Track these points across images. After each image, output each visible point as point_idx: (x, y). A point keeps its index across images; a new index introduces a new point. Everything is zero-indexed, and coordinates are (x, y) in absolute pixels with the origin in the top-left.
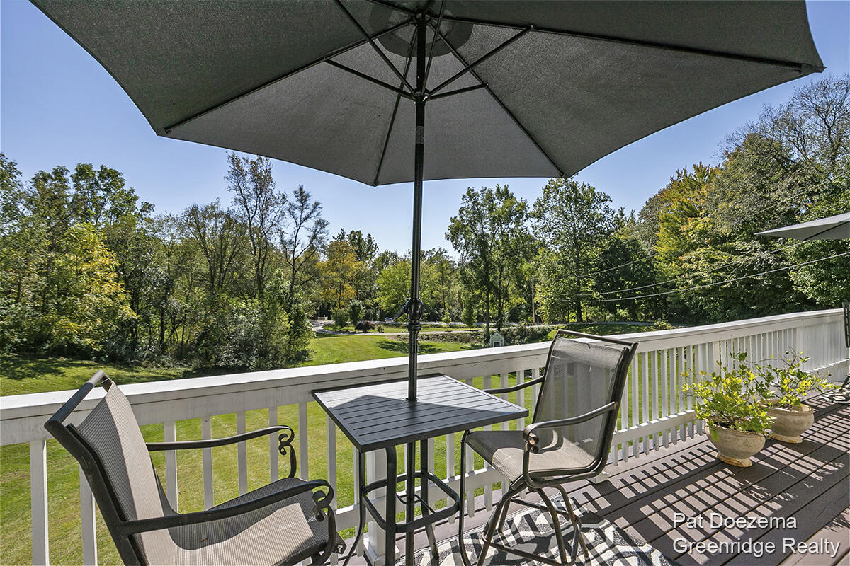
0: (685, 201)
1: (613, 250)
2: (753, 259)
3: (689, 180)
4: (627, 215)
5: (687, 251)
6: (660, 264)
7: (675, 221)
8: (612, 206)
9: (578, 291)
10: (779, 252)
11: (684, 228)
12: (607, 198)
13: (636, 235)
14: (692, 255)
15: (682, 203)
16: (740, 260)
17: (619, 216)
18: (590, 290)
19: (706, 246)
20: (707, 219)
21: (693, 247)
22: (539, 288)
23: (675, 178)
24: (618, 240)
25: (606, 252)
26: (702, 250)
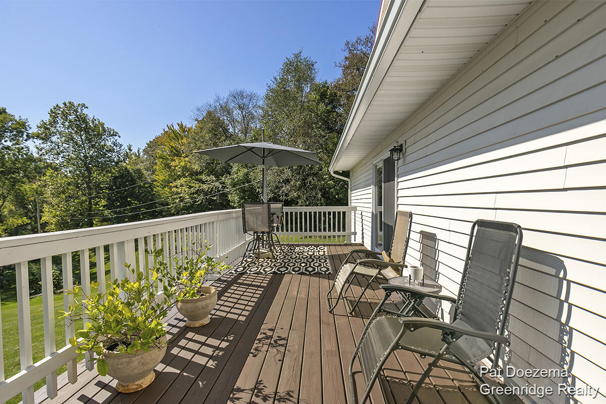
0: (173, 145)
1: (121, 176)
2: (211, 186)
3: (174, 131)
4: (135, 150)
5: (175, 180)
6: (159, 188)
7: (167, 159)
8: (120, 141)
9: (90, 209)
10: (224, 183)
11: (173, 164)
12: (115, 134)
13: (140, 166)
14: (178, 182)
15: (172, 147)
16: (205, 187)
17: (128, 151)
18: (101, 208)
19: (187, 177)
20: (187, 159)
21: (179, 177)
22: (46, 208)
23: (167, 129)
24: (126, 168)
25: (116, 178)
26: (184, 180)
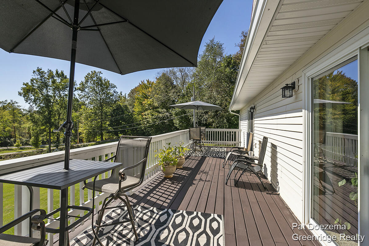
0: (144, 92)
1: (117, 109)
2: (164, 115)
3: (144, 84)
4: (123, 94)
5: (145, 111)
6: (136, 116)
7: (141, 99)
8: (117, 90)
9: (102, 126)
10: (171, 113)
11: (144, 102)
12: (115, 87)
13: (126, 103)
14: (146, 113)
15: (143, 93)
16: (161, 115)
17: (120, 95)
18: (107, 126)
19: (151, 110)
20: (151, 100)
21: (146, 110)
22: (81, 125)
23: (141, 83)
24: (119, 105)
25: (114, 110)
26: (150, 111)
